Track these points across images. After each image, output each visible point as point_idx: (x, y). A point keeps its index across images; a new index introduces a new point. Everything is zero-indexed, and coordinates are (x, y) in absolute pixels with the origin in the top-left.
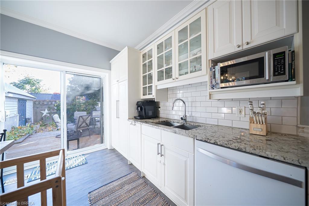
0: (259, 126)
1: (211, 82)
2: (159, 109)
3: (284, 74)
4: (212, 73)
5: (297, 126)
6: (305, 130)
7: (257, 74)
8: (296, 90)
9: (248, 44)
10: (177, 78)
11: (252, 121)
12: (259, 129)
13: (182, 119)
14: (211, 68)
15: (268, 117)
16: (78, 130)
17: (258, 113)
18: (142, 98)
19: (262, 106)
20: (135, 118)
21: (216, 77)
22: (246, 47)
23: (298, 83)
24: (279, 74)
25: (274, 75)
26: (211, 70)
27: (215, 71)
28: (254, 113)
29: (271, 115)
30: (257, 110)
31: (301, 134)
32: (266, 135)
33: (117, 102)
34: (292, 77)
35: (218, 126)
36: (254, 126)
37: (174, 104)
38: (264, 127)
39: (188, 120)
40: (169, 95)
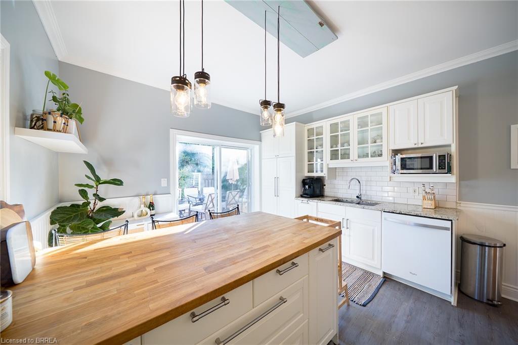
0: (430, 202)
1: (392, 168)
2: (325, 187)
3: (445, 169)
4: (392, 161)
5: (456, 202)
6: (462, 205)
7: (428, 166)
8: (451, 179)
9: (422, 144)
10: (356, 160)
11: (424, 198)
12: (430, 204)
13: (357, 197)
14: (392, 157)
15: (436, 196)
16: (228, 207)
17: (429, 193)
18: (306, 175)
19: (431, 188)
20: (302, 196)
21: (396, 164)
22: (420, 146)
23: (453, 174)
24: (442, 169)
25: (439, 169)
26: (392, 158)
27: (395, 160)
28: (426, 192)
29: (438, 194)
30: (428, 190)
31: (459, 208)
32: (435, 208)
33: (276, 179)
34: (450, 171)
35: (394, 203)
36: (426, 202)
37: (349, 183)
38: (433, 202)
39: (362, 198)
40: (337, 173)
